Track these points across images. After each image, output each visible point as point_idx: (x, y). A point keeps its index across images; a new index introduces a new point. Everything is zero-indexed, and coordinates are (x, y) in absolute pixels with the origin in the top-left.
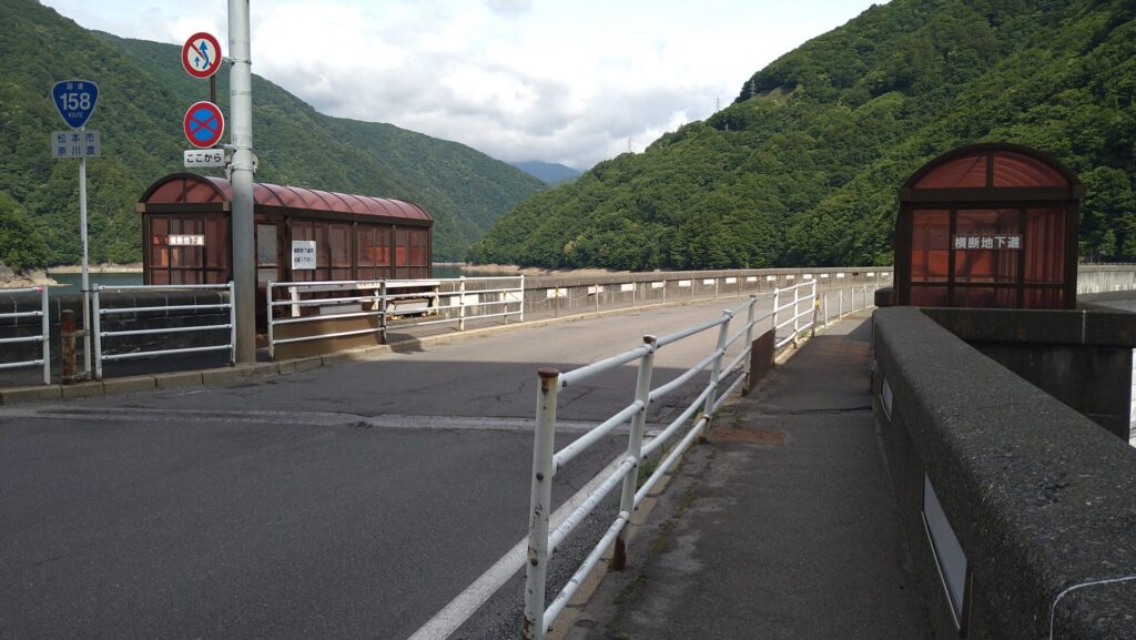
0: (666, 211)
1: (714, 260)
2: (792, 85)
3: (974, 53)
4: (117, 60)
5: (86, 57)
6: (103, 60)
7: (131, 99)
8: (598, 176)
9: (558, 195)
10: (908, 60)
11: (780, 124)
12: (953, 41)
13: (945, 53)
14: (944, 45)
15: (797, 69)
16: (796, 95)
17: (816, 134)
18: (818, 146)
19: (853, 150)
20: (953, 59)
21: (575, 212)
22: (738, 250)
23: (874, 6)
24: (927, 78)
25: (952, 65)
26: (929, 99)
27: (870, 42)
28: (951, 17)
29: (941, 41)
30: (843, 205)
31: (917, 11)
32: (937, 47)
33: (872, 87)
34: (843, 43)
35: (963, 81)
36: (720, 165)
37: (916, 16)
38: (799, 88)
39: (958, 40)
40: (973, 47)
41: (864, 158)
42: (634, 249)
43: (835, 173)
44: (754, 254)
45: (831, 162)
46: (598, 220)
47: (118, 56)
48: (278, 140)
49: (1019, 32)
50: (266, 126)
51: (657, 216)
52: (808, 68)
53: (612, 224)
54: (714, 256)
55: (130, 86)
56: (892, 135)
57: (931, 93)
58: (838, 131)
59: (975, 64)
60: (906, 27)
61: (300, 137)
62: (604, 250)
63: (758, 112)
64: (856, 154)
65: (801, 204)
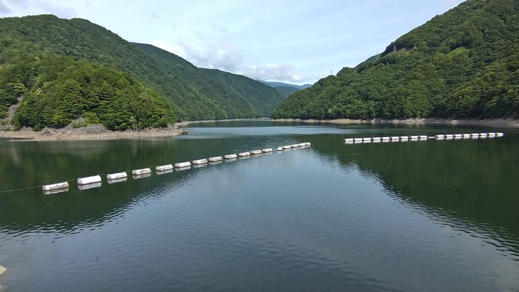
0: (373, 96)
1: (405, 114)
2: (412, 46)
3: (497, 30)
4: (134, 48)
5: (124, 47)
6: (130, 48)
7: (141, 62)
8: (321, 84)
9: (306, 92)
10: (467, 34)
11: (411, 62)
12: (485, 26)
13: (483, 31)
14: (482, 28)
15: (413, 40)
16: (414, 50)
17: (436, 64)
18: (438, 69)
19: (454, 70)
20: (487, 33)
21: (326, 97)
22: (416, 110)
23: (437, 16)
24: (477, 41)
25: (487, 36)
26: (480, 49)
27: (440, 29)
28: (482, 17)
29: (480, 26)
30: (474, 91)
31: (456, 17)
32: (478, 29)
33: (451, 46)
34: (429, 30)
35: (494, 41)
36: (391, 78)
37: (457, 19)
38: (415, 47)
39: (488, 26)
40: (496, 28)
41: (460, 73)
42: (363, 111)
43: (448, 79)
44: (422, 111)
45: (445, 75)
46: (341, 100)
47: (135, 47)
48: (186, 76)
49: (515, 21)
50: (181, 71)
51: (370, 97)
52: (417, 40)
53: (349, 101)
54: (406, 113)
55: (140, 57)
56: (469, 64)
57: (480, 47)
58: (446, 62)
59: (498, 35)
60: (454, 23)
61: (194, 74)
62: (348, 111)
63: (401, 57)
64: (456, 71)
65: (438, 92)
